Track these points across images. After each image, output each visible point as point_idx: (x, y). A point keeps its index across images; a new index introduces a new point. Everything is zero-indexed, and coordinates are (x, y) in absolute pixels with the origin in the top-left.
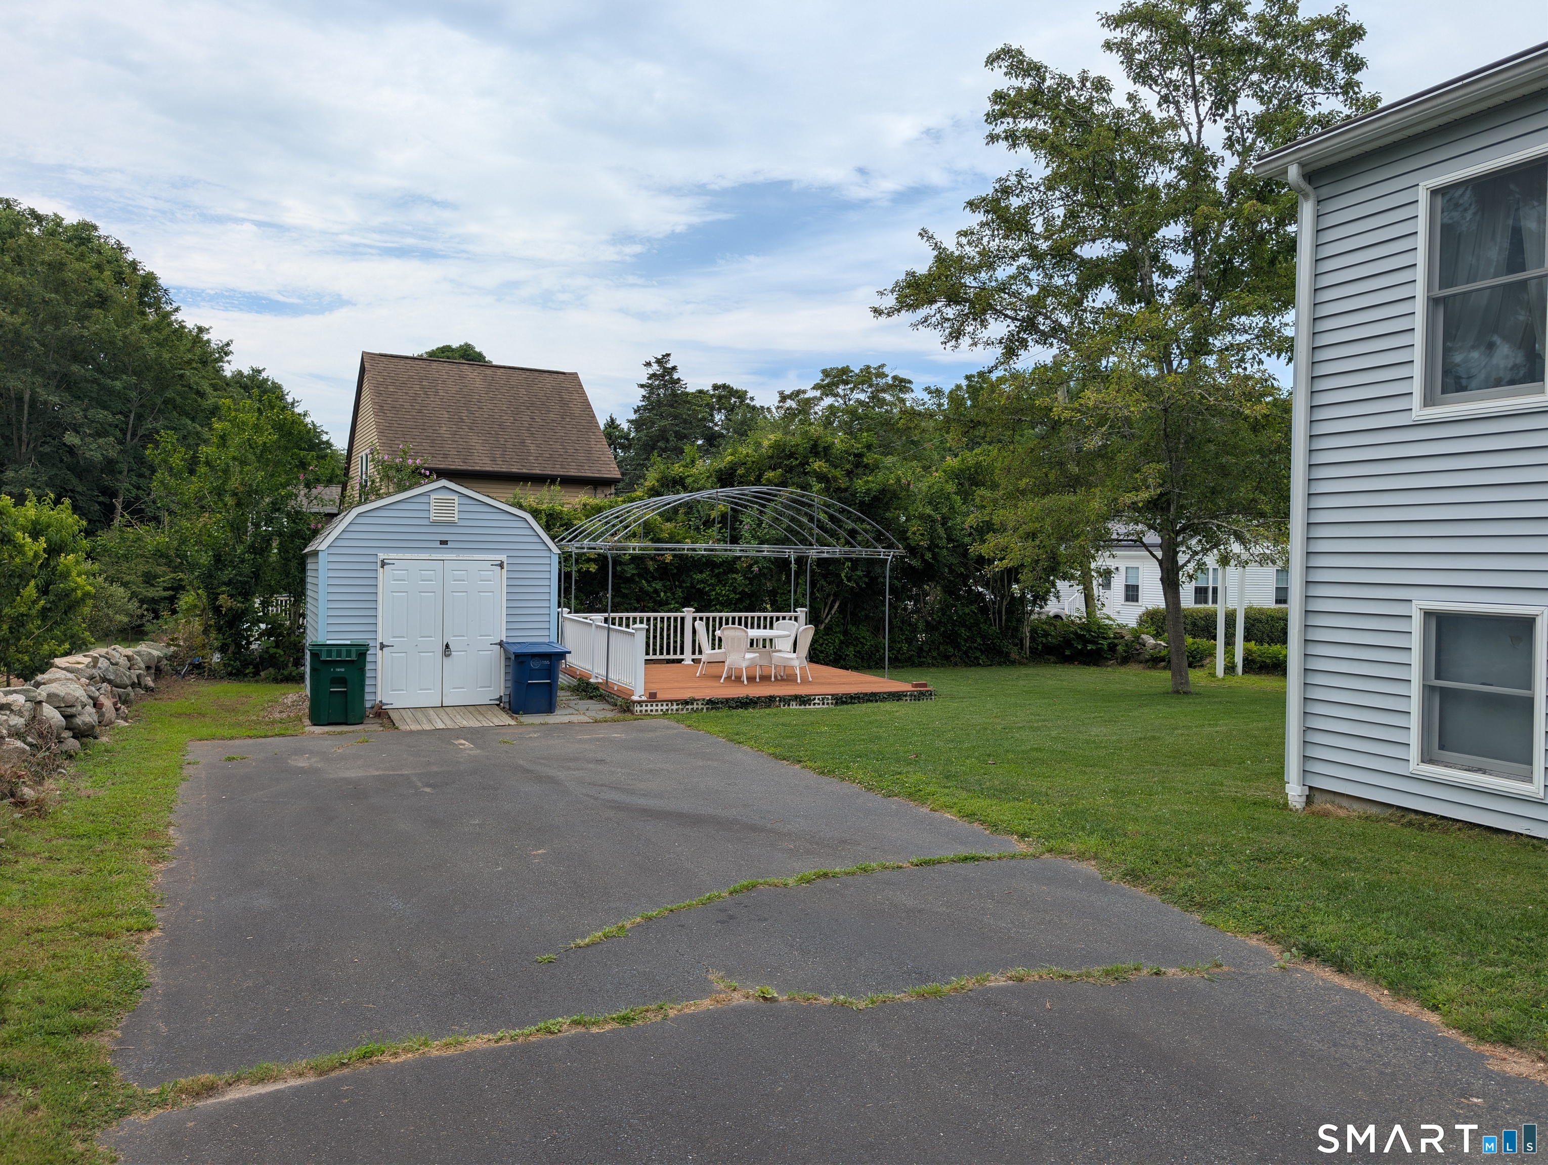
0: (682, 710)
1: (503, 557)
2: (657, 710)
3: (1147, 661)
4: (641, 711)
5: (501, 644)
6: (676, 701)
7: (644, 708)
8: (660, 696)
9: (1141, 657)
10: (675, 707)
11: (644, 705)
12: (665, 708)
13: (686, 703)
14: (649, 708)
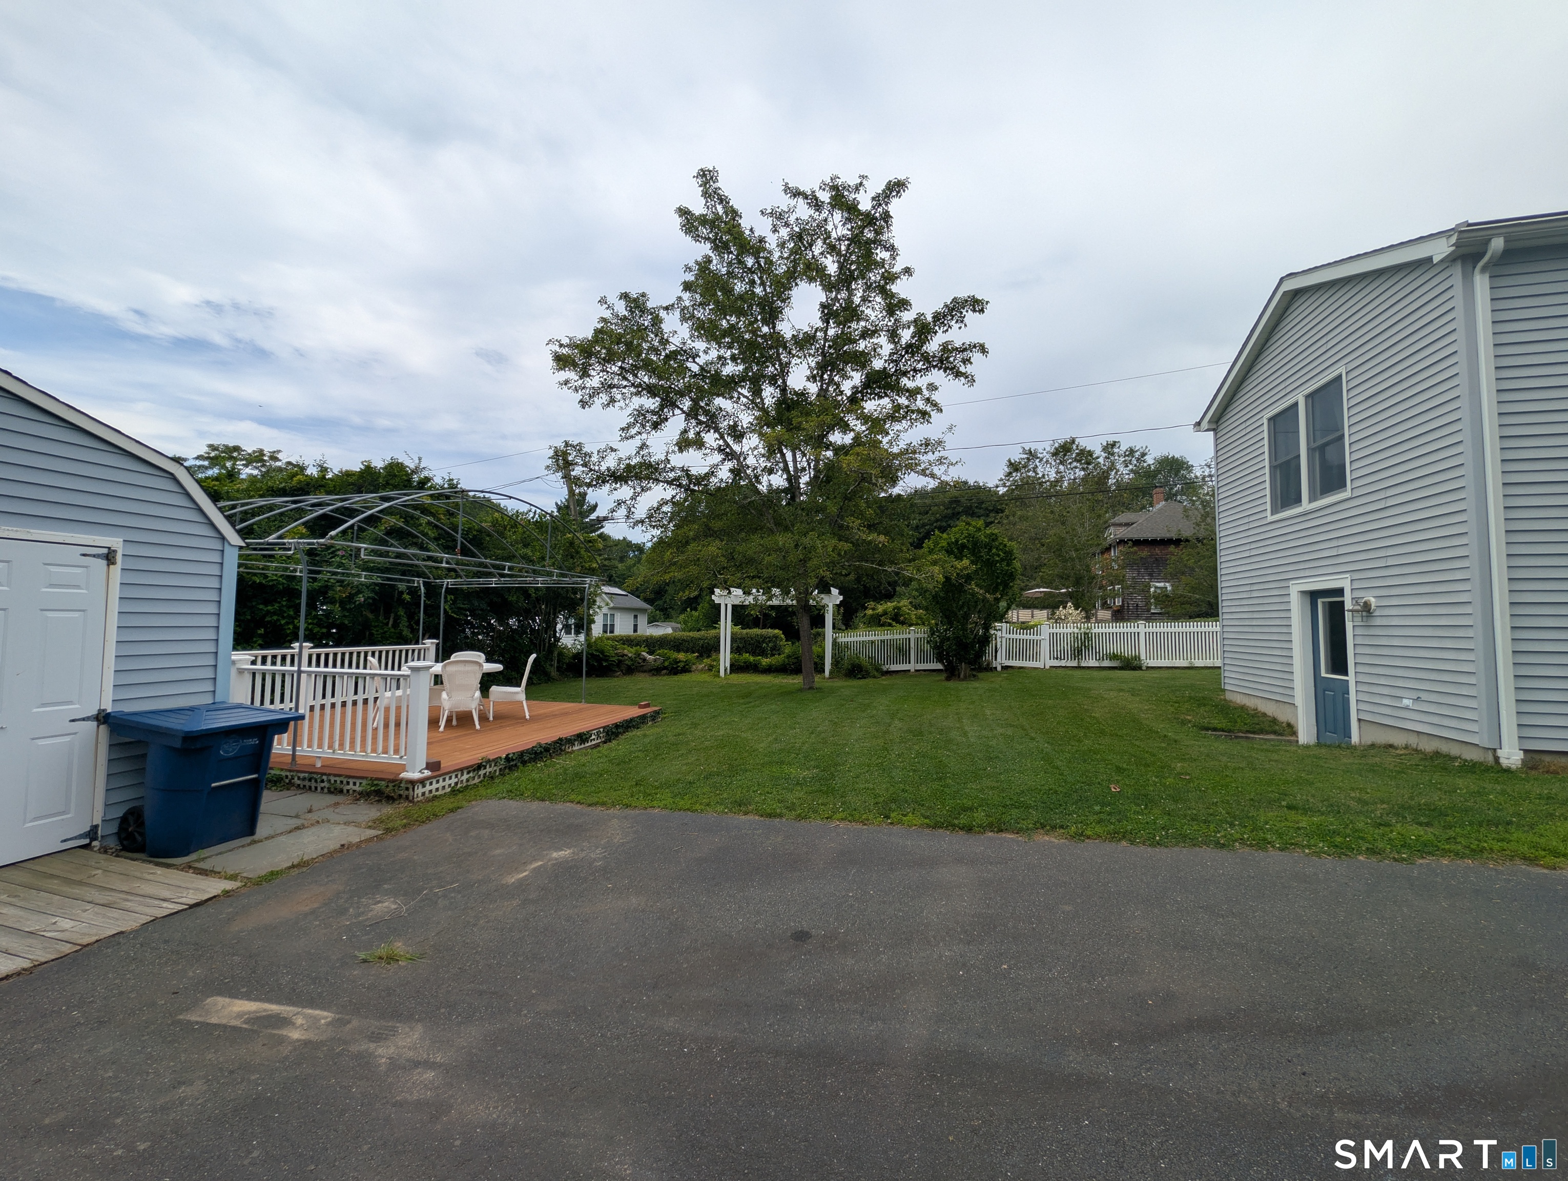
0: (474, 778)
1: (115, 542)
2: (444, 787)
3: (650, 671)
4: (423, 794)
5: (103, 718)
6: (467, 768)
7: (428, 788)
8: (446, 765)
9: (645, 668)
10: (465, 777)
11: (428, 783)
12: (454, 780)
13: (479, 767)
14: (435, 786)
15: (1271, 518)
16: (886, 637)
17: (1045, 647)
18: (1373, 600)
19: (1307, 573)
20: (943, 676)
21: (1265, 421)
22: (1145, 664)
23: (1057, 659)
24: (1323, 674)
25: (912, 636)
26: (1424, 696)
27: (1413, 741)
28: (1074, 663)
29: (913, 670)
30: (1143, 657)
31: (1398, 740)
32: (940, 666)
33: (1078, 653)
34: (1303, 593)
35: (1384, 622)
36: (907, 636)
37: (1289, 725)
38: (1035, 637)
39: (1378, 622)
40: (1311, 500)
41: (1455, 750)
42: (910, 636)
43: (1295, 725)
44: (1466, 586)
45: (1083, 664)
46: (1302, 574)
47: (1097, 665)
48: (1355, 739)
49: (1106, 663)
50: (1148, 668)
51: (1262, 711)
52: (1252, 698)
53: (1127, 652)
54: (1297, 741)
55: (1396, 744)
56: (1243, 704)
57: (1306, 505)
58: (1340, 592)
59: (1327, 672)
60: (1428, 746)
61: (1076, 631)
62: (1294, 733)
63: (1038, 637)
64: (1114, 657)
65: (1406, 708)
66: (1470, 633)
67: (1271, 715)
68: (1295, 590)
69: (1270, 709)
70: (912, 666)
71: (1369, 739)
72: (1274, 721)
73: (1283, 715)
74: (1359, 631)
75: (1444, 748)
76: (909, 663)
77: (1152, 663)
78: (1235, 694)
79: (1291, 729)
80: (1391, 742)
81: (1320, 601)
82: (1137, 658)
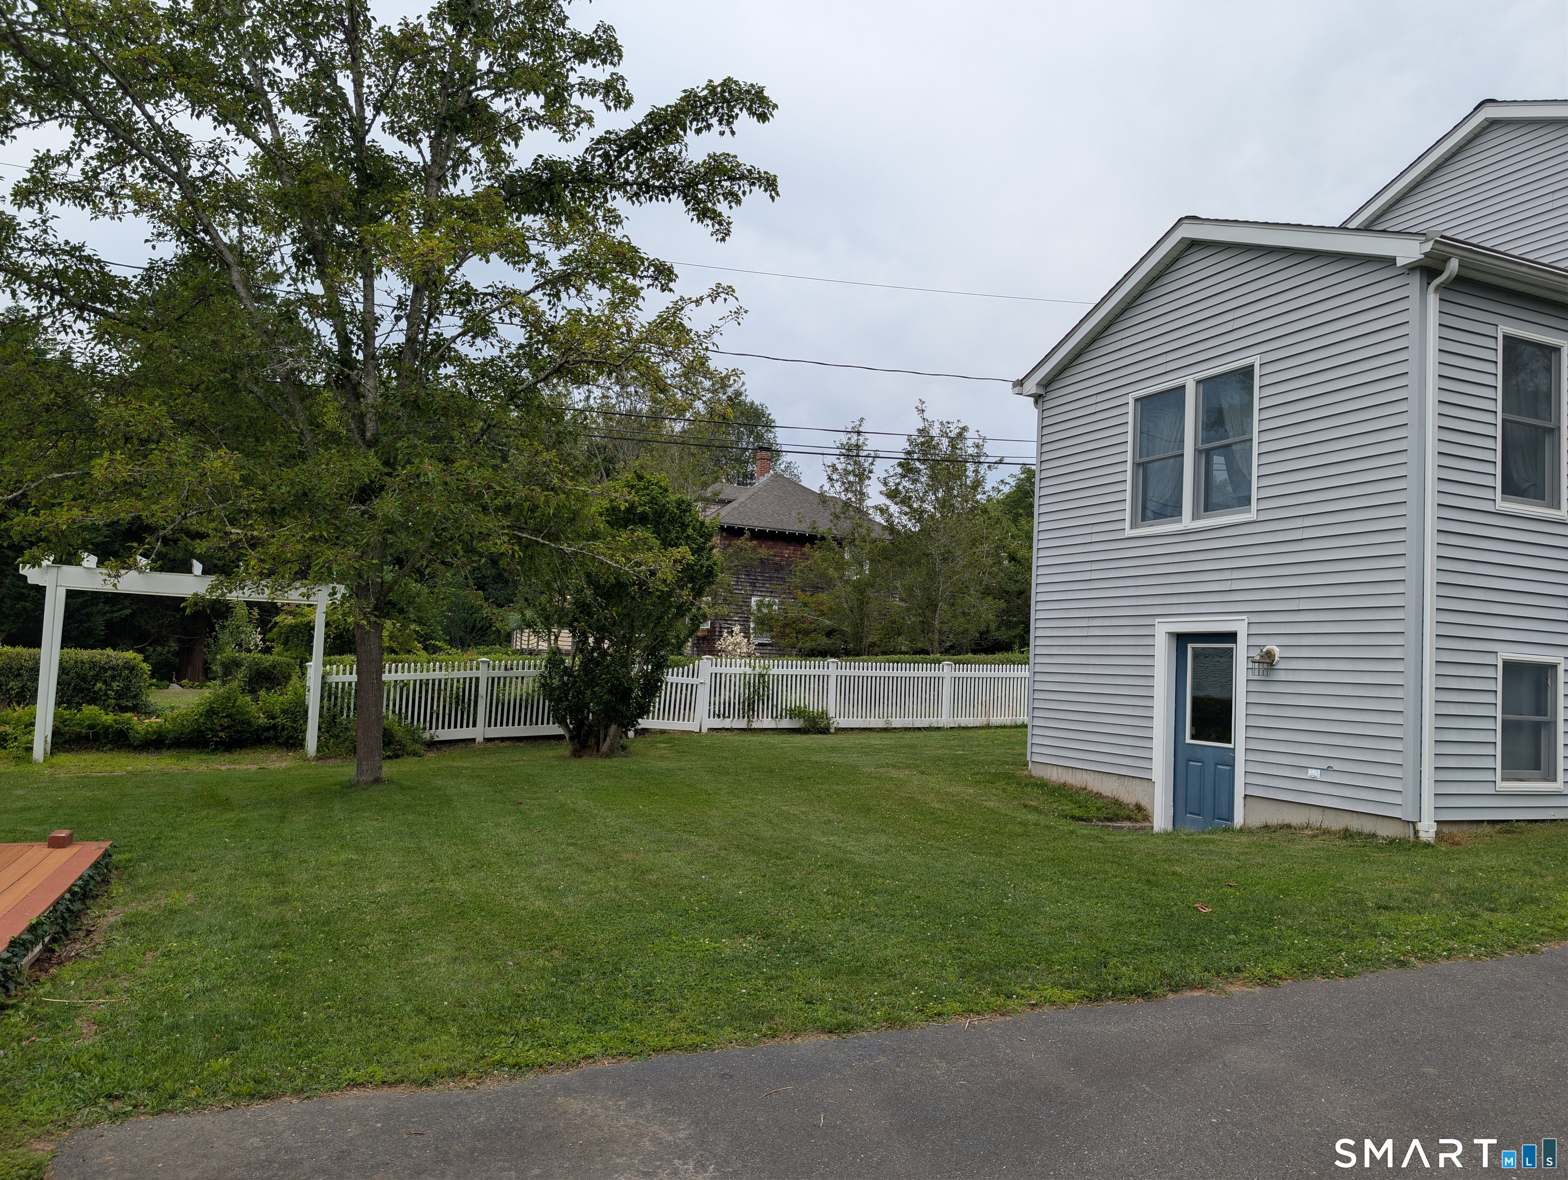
15: (1129, 533)
16: (431, 675)
17: (703, 698)
18: (1277, 650)
19: (1183, 610)
20: (565, 749)
21: (1131, 402)
22: (835, 725)
23: (719, 716)
24: (1188, 740)
25: (483, 674)
26: (1336, 765)
27: (1316, 818)
28: (742, 724)
29: (480, 739)
30: (831, 714)
31: (1296, 818)
32: (555, 729)
33: (749, 707)
34: (1171, 634)
35: (1291, 677)
36: (474, 674)
37: (1139, 808)
38: (690, 680)
39: (1282, 676)
40: (1195, 517)
41: (1368, 826)
42: (479, 674)
43: (1148, 807)
44: (1399, 640)
45: (756, 725)
46: (1175, 610)
47: (773, 726)
48: (1239, 819)
49: (785, 723)
50: (838, 730)
51: (1095, 790)
52: (1078, 773)
53: (814, 707)
54: (1152, 827)
55: (1293, 823)
56: (1062, 781)
57: (1187, 521)
58: (1231, 637)
59: (1193, 737)
60: (1336, 823)
61: (748, 670)
62: (1147, 818)
63: (695, 681)
64: (794, 713)
65: (1313, 780)
66: (1399, 693)
67: (1109, 794)
68: (1162, 630)
69: (1108, 788)
70: (479, 732)
71: (1257, 821)
72: (1117, 802)
73: (1129, 794)
74: (1254, 687)
75: (1355, 824)
76: (474, 725)
77: (844, 723)
78: (1049, 768)
79: (1140, 813)
80: (1286, 822)
81: (1190, 647)
82: (824, 714)
